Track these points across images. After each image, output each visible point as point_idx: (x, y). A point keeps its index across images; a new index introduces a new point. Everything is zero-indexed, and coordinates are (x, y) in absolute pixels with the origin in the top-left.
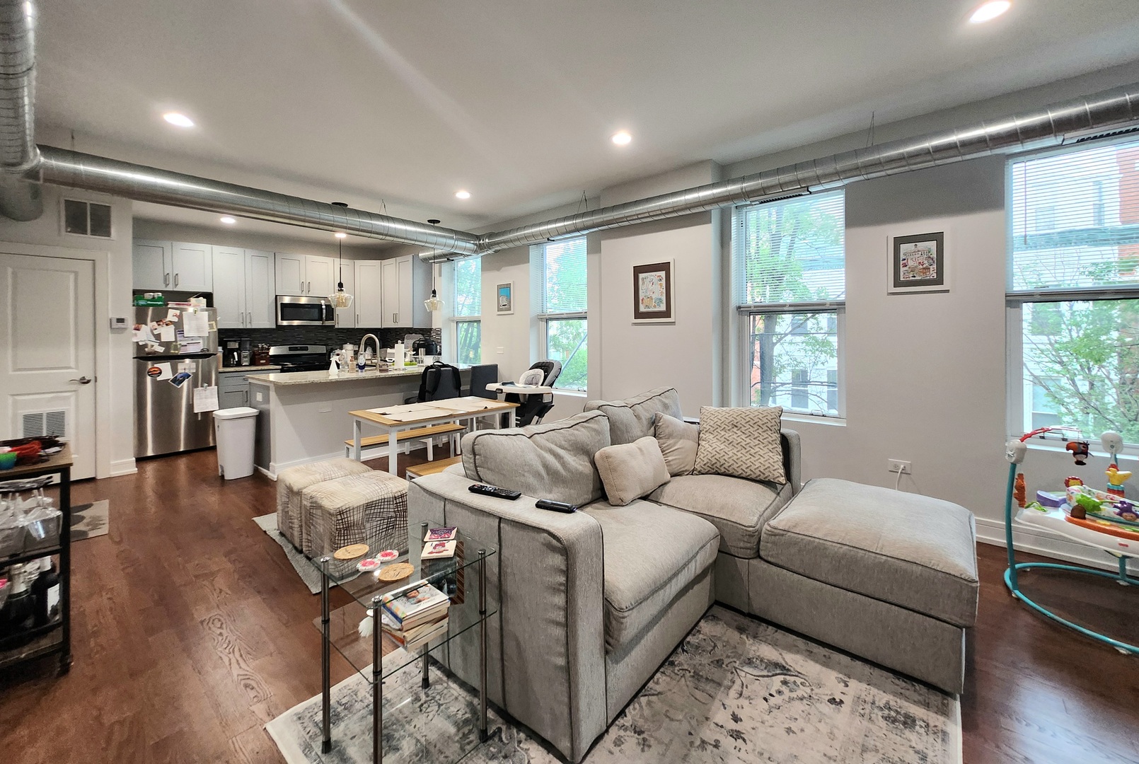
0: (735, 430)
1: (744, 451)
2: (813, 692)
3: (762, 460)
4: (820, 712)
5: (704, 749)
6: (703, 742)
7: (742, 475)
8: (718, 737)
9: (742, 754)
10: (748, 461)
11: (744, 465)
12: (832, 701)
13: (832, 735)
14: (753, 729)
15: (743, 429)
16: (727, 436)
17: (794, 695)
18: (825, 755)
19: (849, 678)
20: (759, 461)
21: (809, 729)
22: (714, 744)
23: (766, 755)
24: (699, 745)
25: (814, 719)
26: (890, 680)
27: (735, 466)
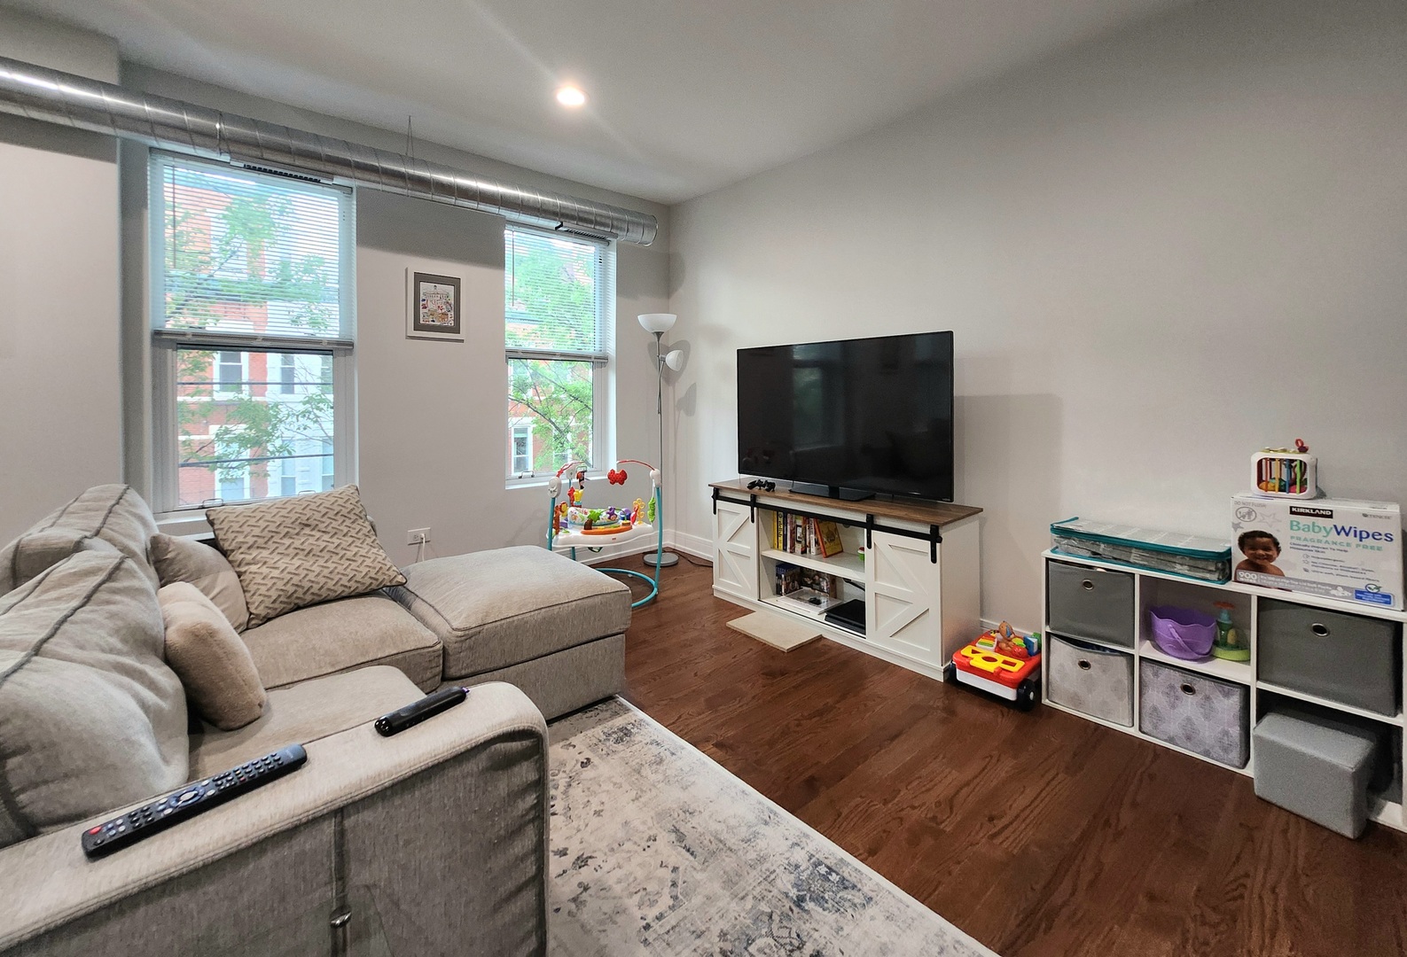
0: (307, 531)
1: (335, 558)
2: (567, 772)
3: (368, 562)
4: (591, 780)
5: (584, 903)
6: (574, 900)
7: (343, 594)
8: (575, 881)
9: (606, 867)
10: (349, 570)
11: (344, 578)
12: (583, 765)
13: (618, 785)
14: (581, 842)
15: (322, 526)
16: (297, 543)
17: (562, 788)
18: (633, 800)
19: (567, 739)
20: (365, 564)
21: (604, 797)
22: (582, 889)
23: (615, 846)
24: (577, 906)
25: (595, 787)
26: (584, 719)
27: (330, 584)
